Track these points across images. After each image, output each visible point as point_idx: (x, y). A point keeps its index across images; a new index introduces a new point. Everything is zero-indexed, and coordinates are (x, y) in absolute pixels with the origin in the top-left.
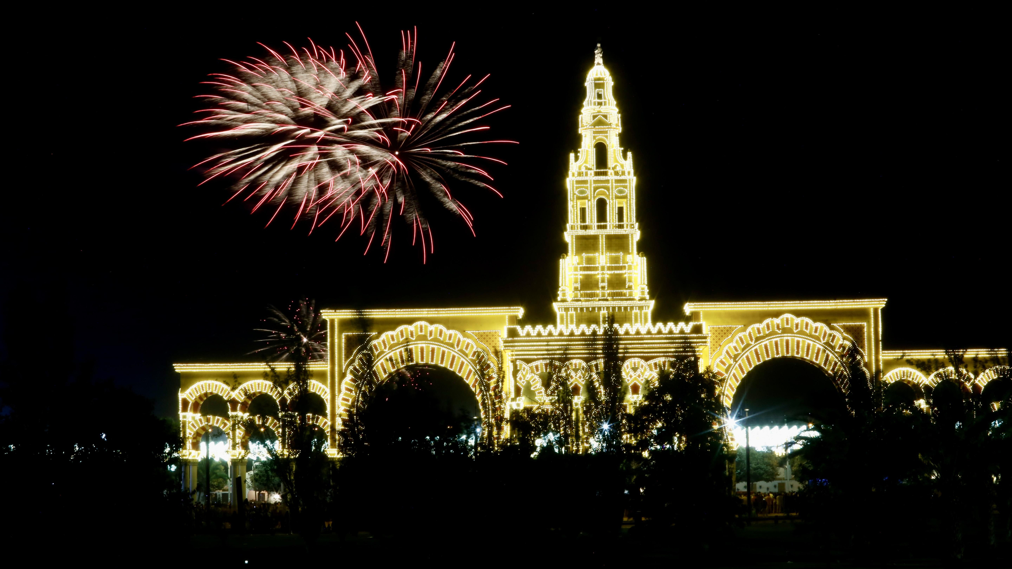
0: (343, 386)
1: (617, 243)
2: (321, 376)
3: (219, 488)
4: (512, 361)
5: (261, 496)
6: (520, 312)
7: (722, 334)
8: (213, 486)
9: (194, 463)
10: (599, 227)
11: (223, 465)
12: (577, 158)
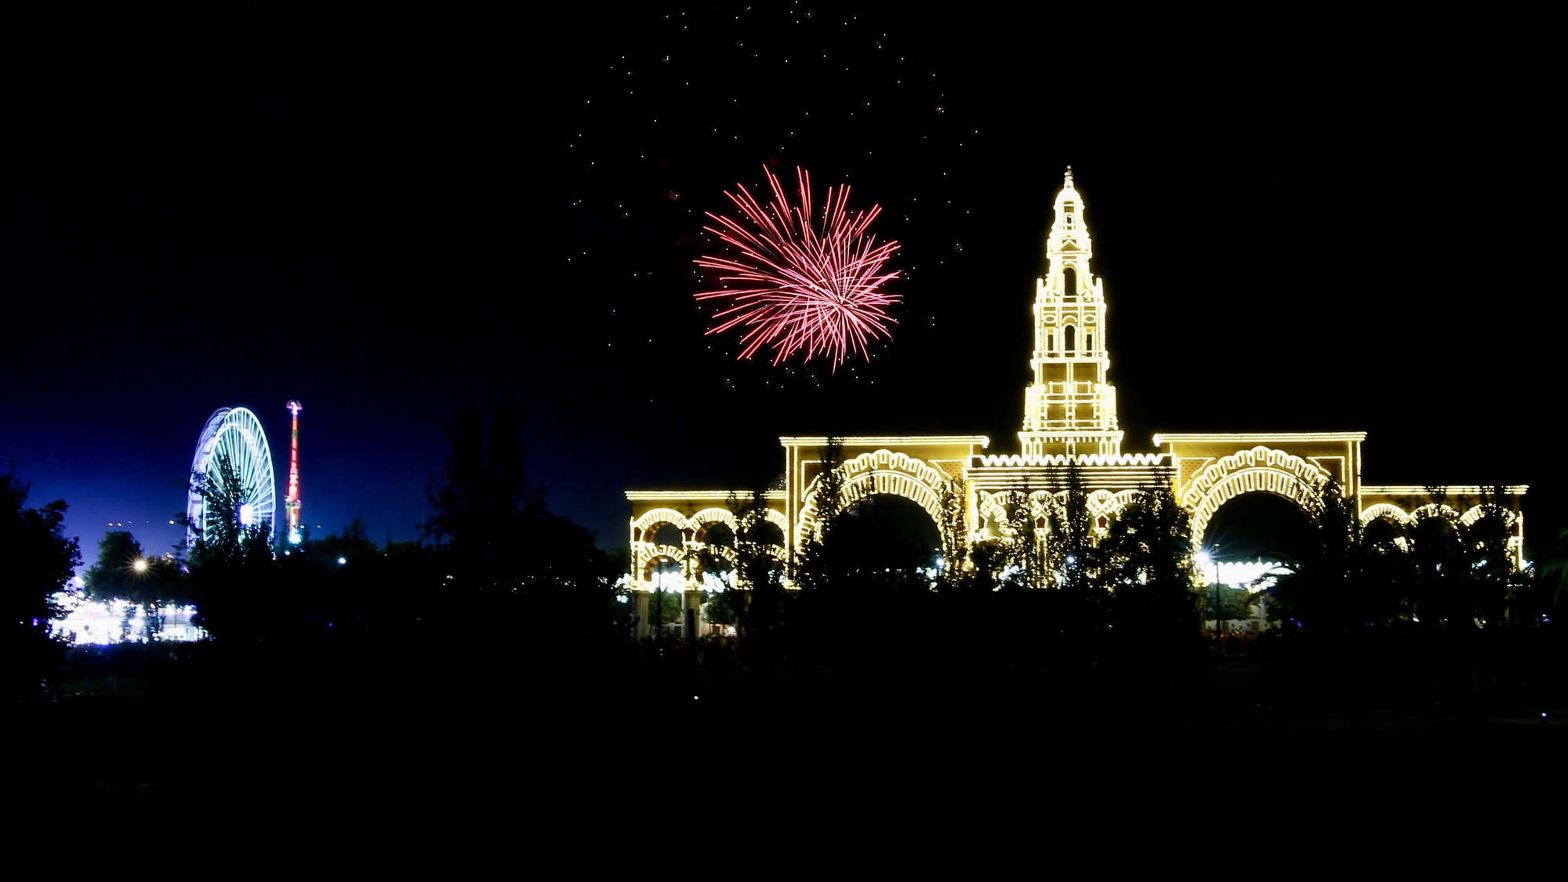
0: (802, 515)
1: (1086, 371)
2: (779, 505)
3: (672, 620)
4: (976, 492)
5: (716, 629)
6: (985, 441)
7: (1192, 466)
8: (666, 619)
9: (646, 594)
10: (1068, 355)
11: (677, 597)
12: (1045, 284)
